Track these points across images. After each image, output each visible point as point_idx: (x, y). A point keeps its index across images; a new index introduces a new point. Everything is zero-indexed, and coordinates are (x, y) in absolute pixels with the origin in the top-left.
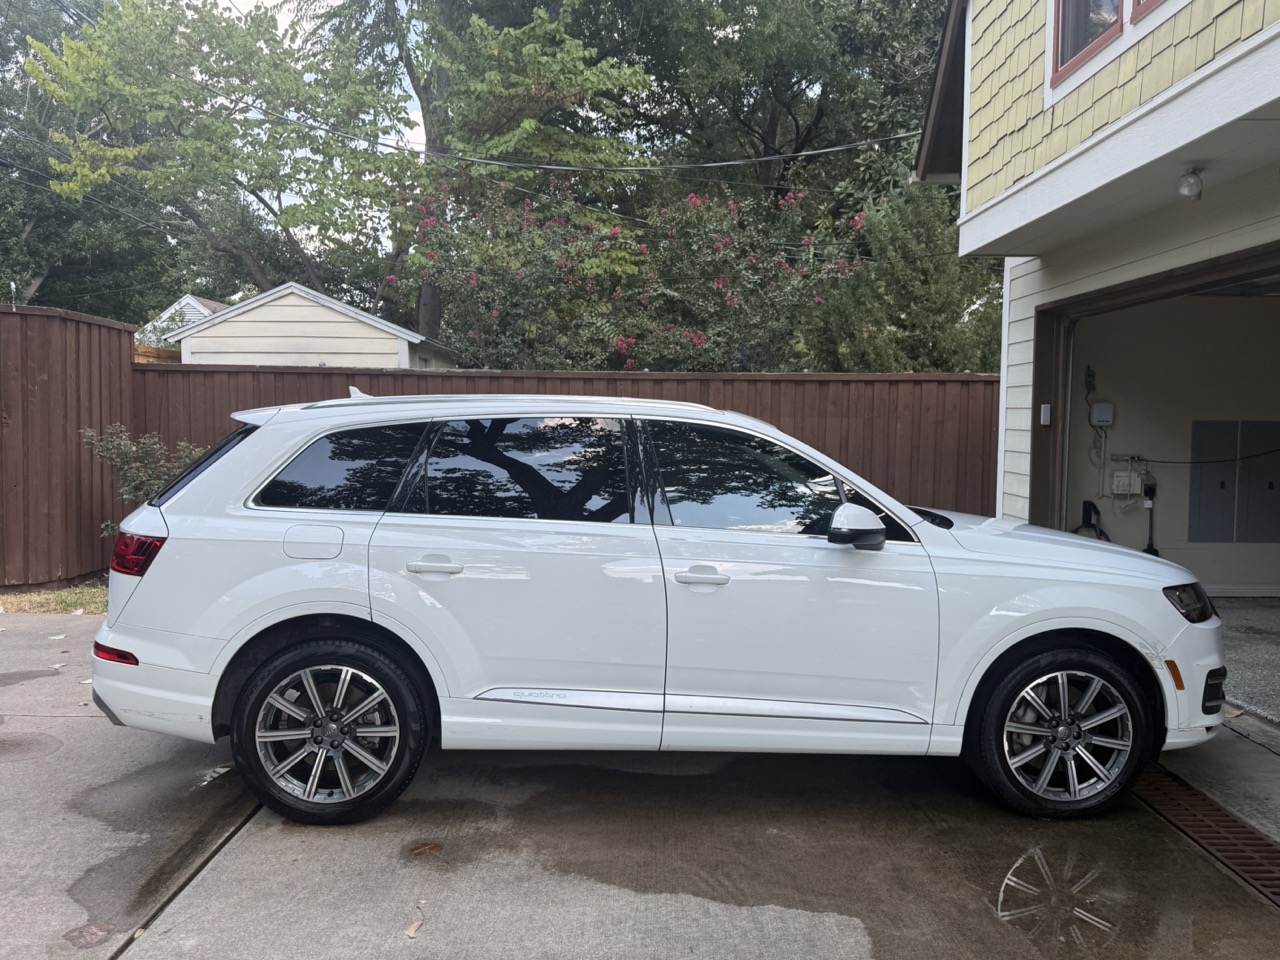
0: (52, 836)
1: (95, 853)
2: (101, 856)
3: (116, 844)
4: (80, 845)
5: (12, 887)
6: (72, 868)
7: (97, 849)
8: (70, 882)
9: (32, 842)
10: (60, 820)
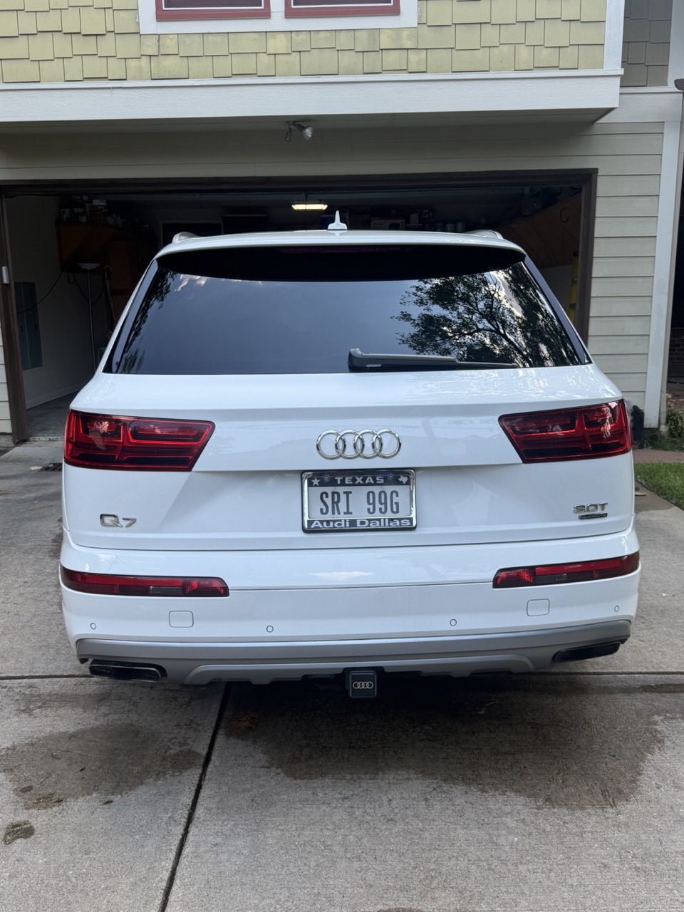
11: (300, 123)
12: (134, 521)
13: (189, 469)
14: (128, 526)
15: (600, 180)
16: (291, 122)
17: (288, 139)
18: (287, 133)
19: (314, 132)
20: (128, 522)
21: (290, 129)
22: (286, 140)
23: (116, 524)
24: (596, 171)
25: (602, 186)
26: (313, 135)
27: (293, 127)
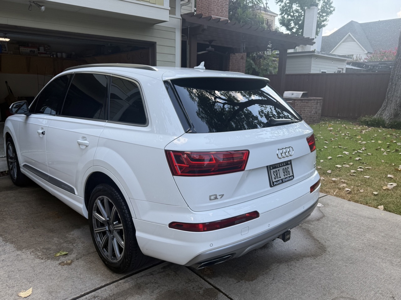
0: (330, 236)
1: (316, 225)
2: (314, 223)
3: (309, 225)
4: (320, 229)
5: (340, 222)
6: (323, 222)
7: (315, 226)
8: (324, 218)
9: (336, 236)
10: (327, 242)
11: (38, 3)
12: (223, 195)
13: (244, 170)
14: (221, 198)
15: (157, 46)
16: (32, 2)
17: (30, 9)
18: (29, 6)
19: (46, 8)
20: (221, 196)
21: (31, 5)
22: (29, 9)
23: (216, 198)
24: (156, 43)
25: (158, 49)
26: (45, 10)
27: (33, 4)
